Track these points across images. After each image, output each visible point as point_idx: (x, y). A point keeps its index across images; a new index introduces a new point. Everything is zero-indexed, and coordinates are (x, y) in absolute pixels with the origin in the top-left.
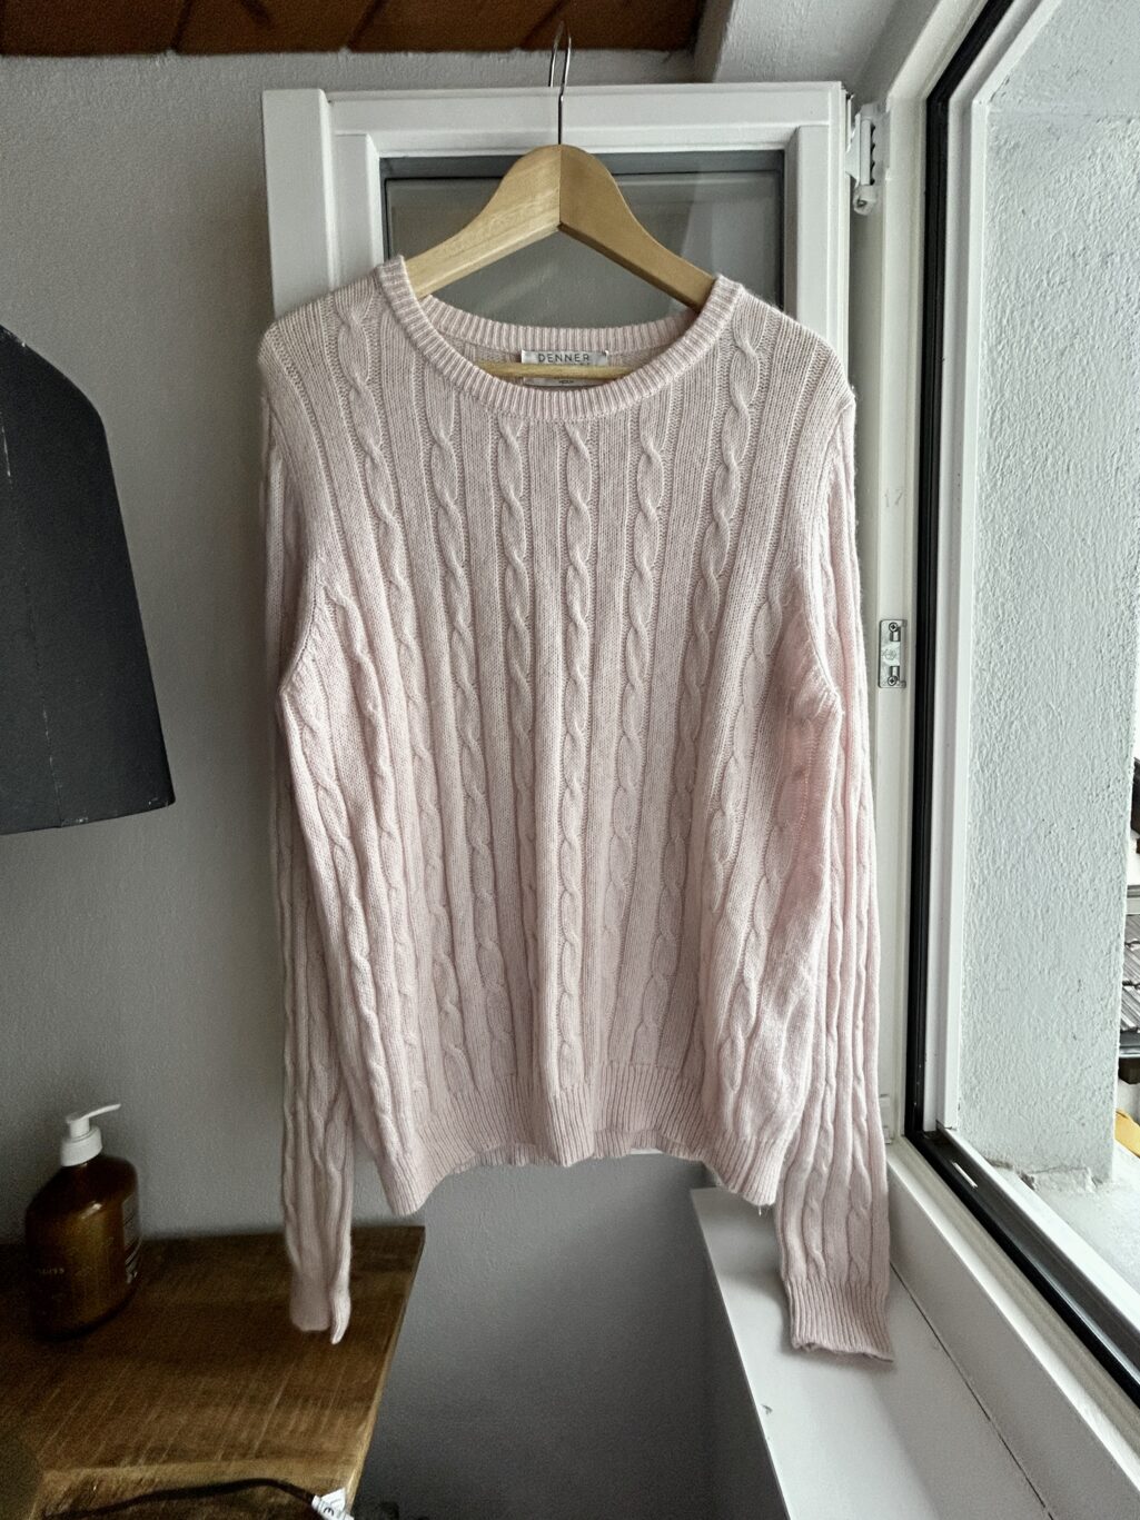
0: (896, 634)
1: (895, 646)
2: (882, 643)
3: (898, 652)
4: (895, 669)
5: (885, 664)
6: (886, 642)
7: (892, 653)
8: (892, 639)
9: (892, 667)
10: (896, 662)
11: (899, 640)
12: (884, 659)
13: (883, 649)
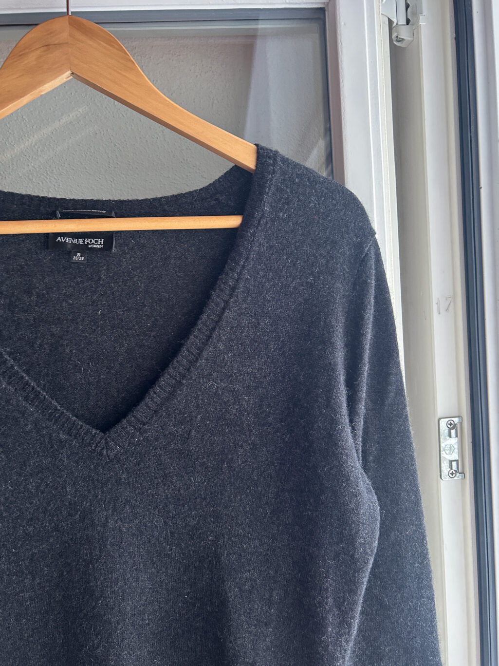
0: (453, 432)
1: (454, 441)
2: (441, 440)
3: (456, 447)
4: (454, 464)
5: (445, 459)
6: (445, 439)
7: (451, 448)
8: (450, 436)
9: (451, 462)
10: (455, 456)
11: (457, 436)
12: (443, 454)
13: (442, 445)
